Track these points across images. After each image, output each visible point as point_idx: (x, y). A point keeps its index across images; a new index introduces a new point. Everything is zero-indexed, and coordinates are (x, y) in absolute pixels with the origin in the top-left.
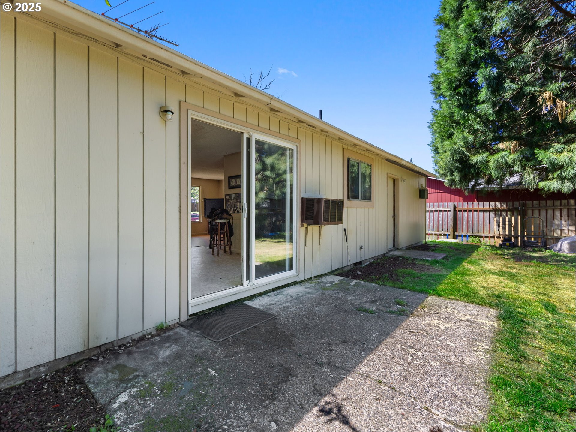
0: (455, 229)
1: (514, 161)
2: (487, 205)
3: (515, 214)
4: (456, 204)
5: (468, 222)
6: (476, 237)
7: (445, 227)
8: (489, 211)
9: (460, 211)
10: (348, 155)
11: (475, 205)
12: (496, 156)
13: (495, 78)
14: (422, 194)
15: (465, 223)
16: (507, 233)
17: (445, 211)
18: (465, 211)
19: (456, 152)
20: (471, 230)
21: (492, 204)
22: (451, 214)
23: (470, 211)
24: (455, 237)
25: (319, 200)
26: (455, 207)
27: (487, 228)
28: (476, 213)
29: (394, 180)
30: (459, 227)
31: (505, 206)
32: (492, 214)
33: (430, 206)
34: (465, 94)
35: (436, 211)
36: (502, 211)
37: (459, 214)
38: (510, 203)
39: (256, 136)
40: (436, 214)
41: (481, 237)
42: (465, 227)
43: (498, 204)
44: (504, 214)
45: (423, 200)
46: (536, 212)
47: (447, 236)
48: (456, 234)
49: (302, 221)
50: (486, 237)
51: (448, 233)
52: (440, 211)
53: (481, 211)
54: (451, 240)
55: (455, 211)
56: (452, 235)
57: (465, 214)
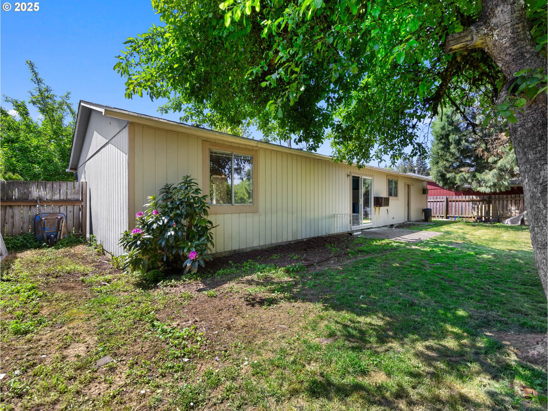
0: (447, 213)
1: (468, 177)
2: (468, 198)
3: (485, 203)
4: (448, 197)
5: (455, 208)
6: (460, 217)
7: (441, 211)
8: (469, 201)
9: (450, 201)
10: (388, 178)
11: (460, 198)
12: (460, 174)
13: (457, 140)
14: (425, 191)
15: (453, 209)
16: (480, 215)
17: (441, 201)
18: (454, 201)
19: (439, 172)
20: (457, 213)
21: (471, 197)
22: (445, 203)
23: (457, 201)
24: (447, 218)
25: (382, 198)
26: (447, 199)
27: (467, 212)
28: (460, 203)
29: (408, 185)
30: (450, 211)
31: (478, 198)
32: (471, 203)
33: (430, 199)
34: (445, 143)
35: (435, 201)
36: (476, 201)
37: (450, 203)
38: (482, 196)
39: (364, 177)
40: (435, 203)
41: (464, 217)
42: (453, 211)
43: (474, 197)
44: (478, 203)
45: (425, 195)
46: (497, 202)
47: (442, 217)
48: (448, 216)
49: (374, 205)
50: (467, 217)
51: (443, 215)
52: (438, 201)
53: (464, 201)
54: (445, 219)
55: (447, 201)
56: (445, 217)
57: (454, 203)
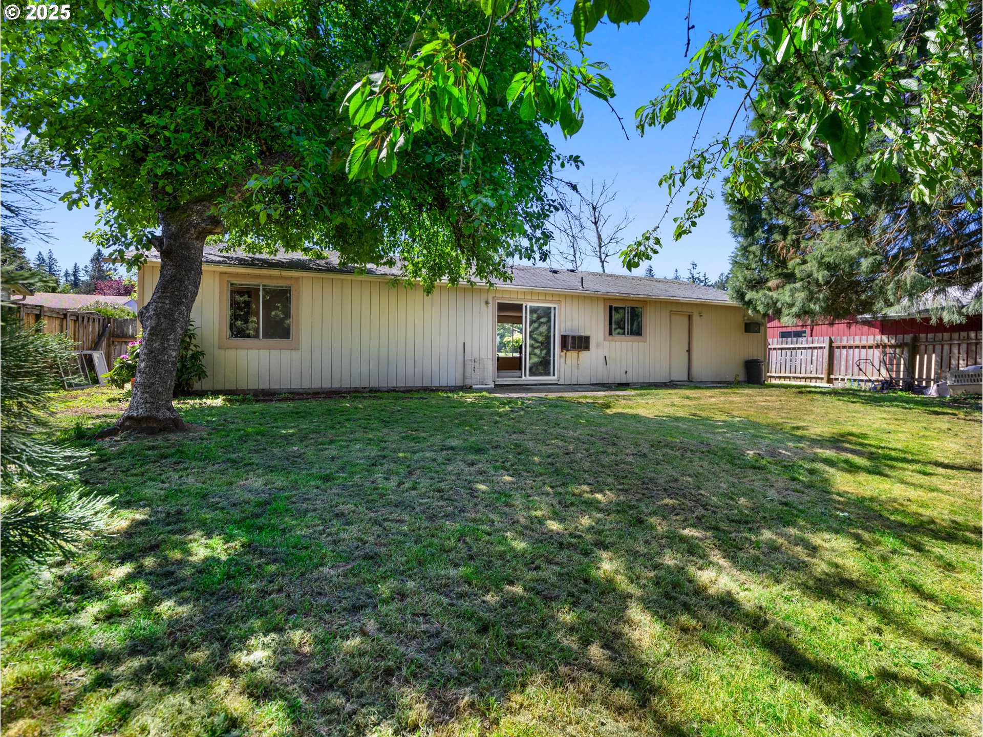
0: (830, 370)
2: (871, 340)
3: (906, 351)
4: (833, 338)
5: (847, 361)
6: (855, 380)
7: (819, 368)
8: (874, 347)
9: (838, 347)
11: (857, 340)
15: (843, 363)
17: (820, 348)
18: (844, 347)
20: (850, 371)
21: (878, 338)
22: (826, 351)
23: (851, 347)
24: (831, 381)
26: (831, 342)
27: (869, 370)
28: (857, 350)
30: (836, 368)
31: (893, 342)
32: (877, 351)
35: (809, 348)
36: (889, 347)
37: (837, 351)
38: (900, 337)
40: (810, 351)
41: (862, 380)
42: (843, 368)
43: (885, 338)
44: (891, 351)
46: (930, 348)
47: (821, 379)
48: (832, 377)
50: (869, 381)
51: (822, 376)
52: (815, 348)
53: (864, 347)
54: (824, 384)
55: (831, 347)
56: (825, 379)
57: (844, 351)
